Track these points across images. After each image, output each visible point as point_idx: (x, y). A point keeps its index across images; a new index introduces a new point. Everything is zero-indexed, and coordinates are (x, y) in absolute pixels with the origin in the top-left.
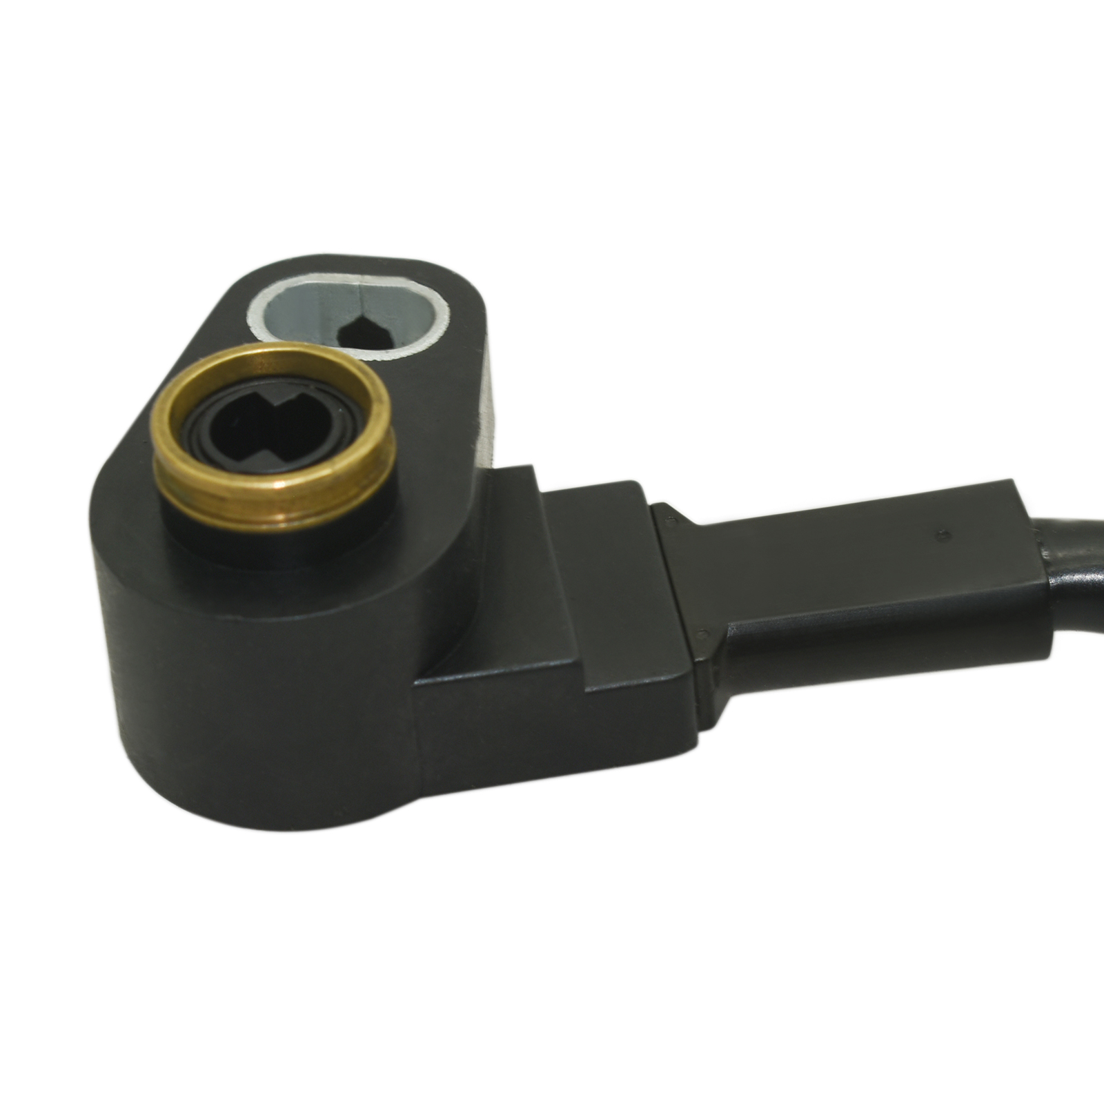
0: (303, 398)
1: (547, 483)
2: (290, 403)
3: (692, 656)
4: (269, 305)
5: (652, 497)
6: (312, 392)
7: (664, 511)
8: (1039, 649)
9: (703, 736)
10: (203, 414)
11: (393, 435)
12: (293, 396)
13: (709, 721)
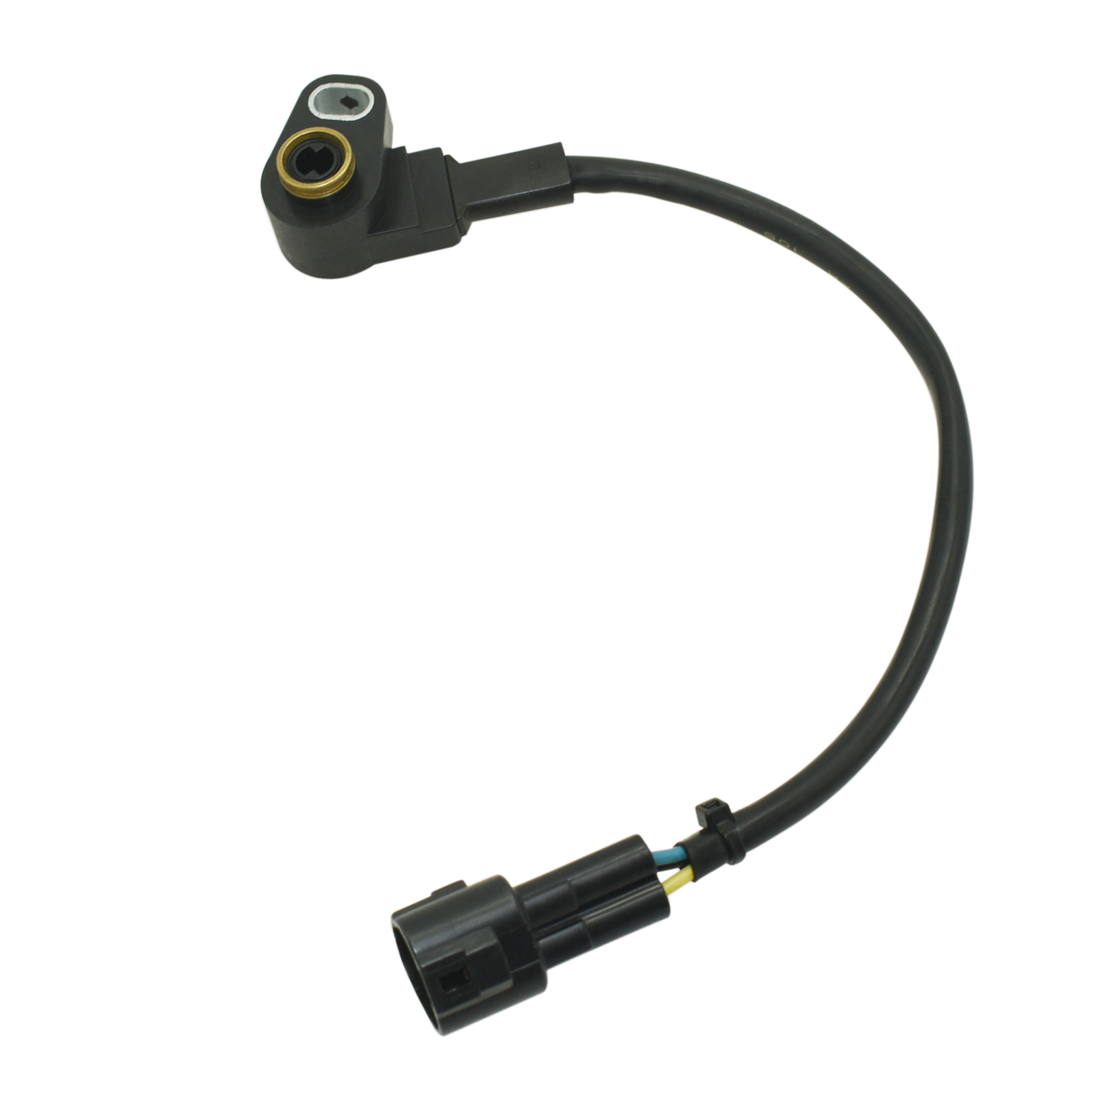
0: (324, 148)
1: (409, 150)
2: (321, 150)
3: (456, 217)
4: (316, 97)
5: (445, 153)
6: (327, 145)
7: (449, 158)
8: (570, 200)
9: (464, 238)
10: (293, 155)
11: (354, 159)
12: (321, 148)
13: (464, 232)
